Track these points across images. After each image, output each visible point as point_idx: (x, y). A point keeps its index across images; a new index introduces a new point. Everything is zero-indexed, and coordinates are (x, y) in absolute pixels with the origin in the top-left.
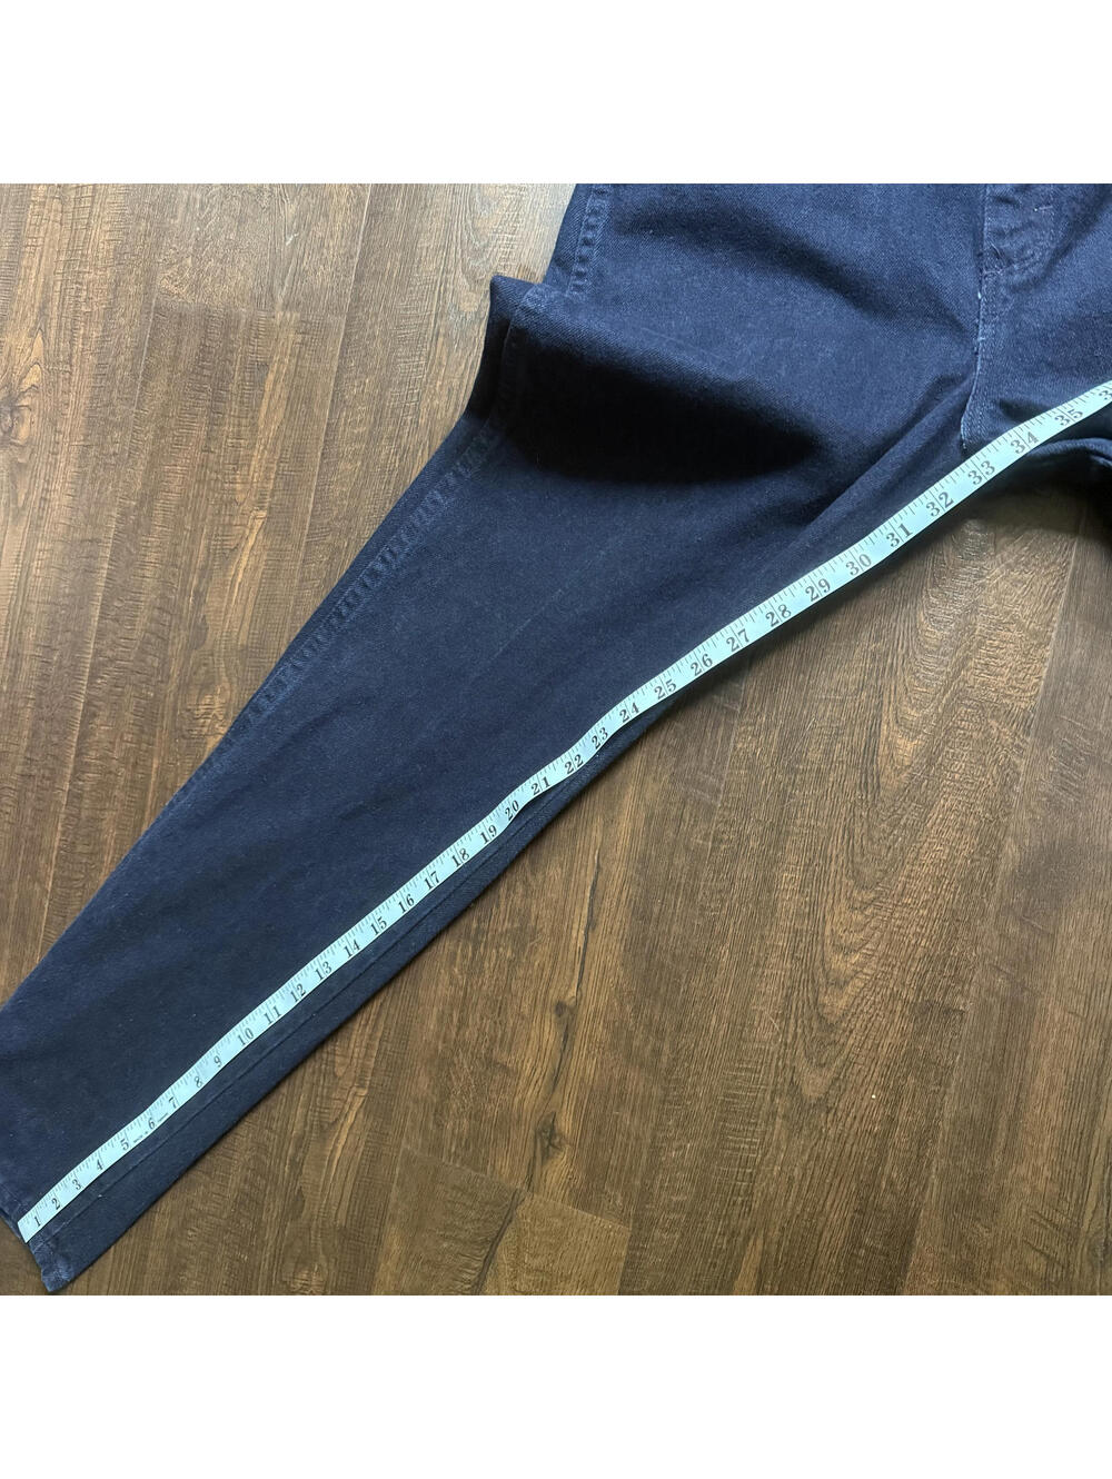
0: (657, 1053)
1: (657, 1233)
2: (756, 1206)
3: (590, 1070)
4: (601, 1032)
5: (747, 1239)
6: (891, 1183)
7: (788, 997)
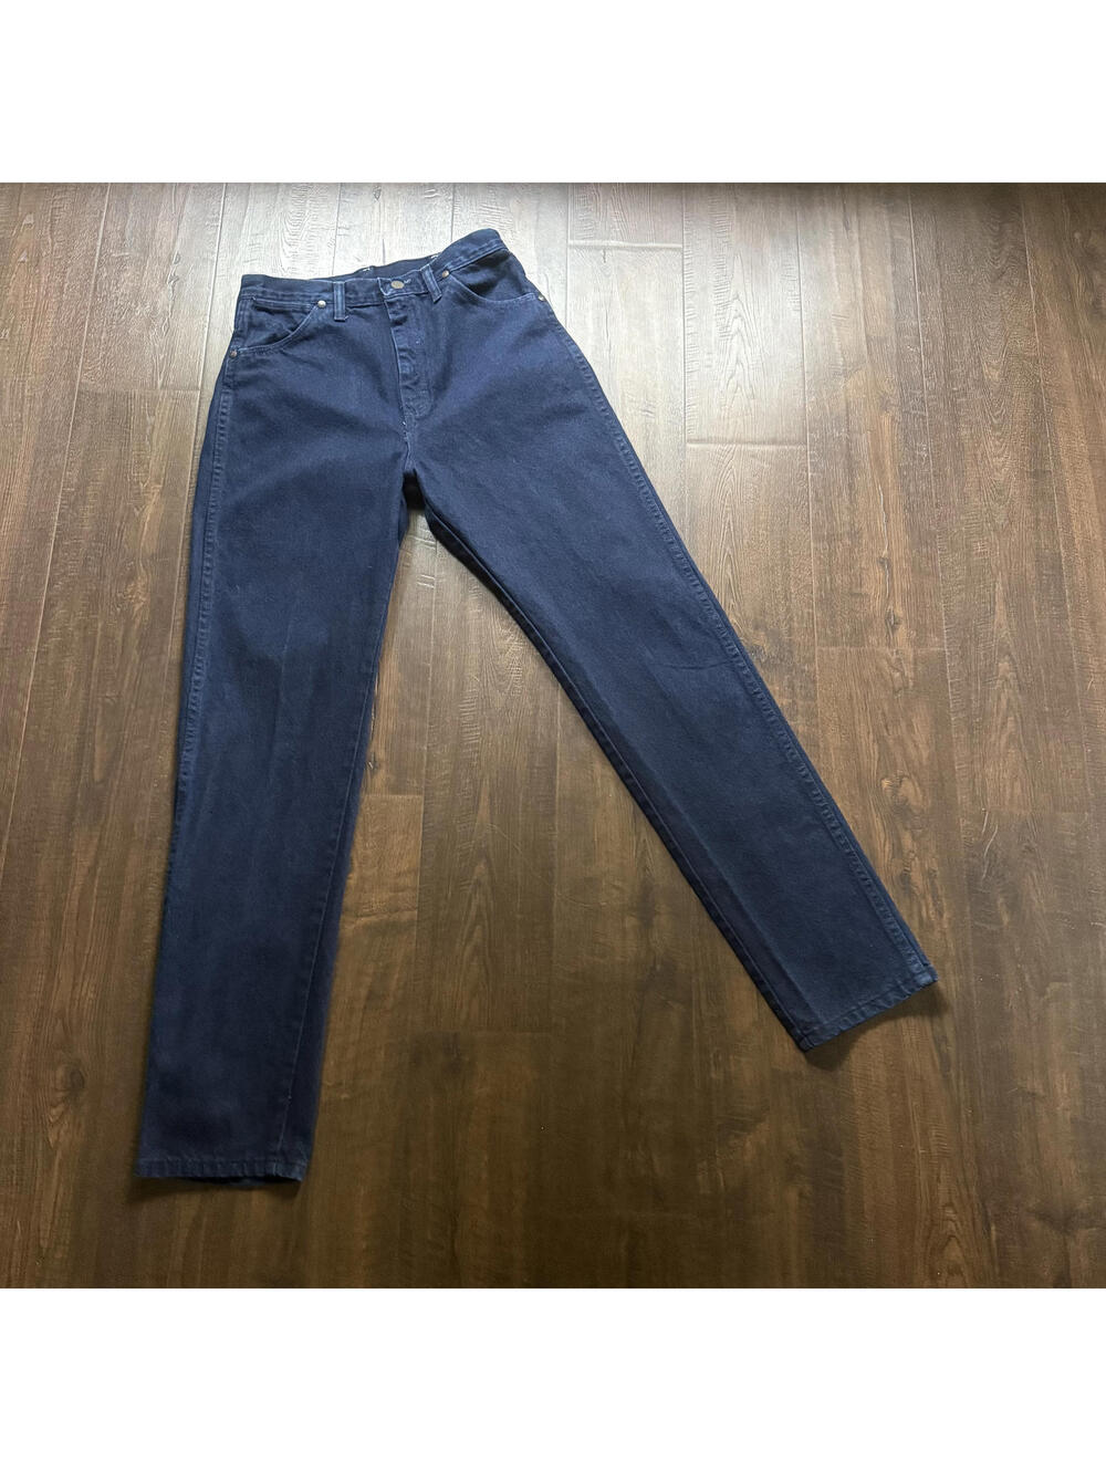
0: (424, 707)
1: (437, 793)
2: (483, 764)
3: (390, 726)
4: (393, 705)
5: (481, 781)
6: (541, 735)
7: (481, 666)
